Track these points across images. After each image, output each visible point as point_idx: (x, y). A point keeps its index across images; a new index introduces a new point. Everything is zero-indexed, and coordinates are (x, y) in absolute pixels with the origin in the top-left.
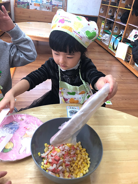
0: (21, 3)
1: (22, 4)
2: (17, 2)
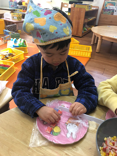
0: (107, 10)
2: (104, 9)
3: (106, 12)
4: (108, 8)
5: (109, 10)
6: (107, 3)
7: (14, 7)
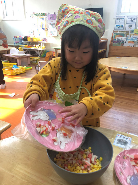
1: (117, 43)
2: (113, 41)
3: (115, 44)
4: (117, 40)
5: (118, 41)
6: (115, 35)
7: (19, 43)
